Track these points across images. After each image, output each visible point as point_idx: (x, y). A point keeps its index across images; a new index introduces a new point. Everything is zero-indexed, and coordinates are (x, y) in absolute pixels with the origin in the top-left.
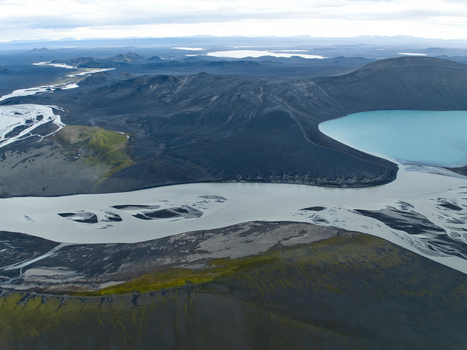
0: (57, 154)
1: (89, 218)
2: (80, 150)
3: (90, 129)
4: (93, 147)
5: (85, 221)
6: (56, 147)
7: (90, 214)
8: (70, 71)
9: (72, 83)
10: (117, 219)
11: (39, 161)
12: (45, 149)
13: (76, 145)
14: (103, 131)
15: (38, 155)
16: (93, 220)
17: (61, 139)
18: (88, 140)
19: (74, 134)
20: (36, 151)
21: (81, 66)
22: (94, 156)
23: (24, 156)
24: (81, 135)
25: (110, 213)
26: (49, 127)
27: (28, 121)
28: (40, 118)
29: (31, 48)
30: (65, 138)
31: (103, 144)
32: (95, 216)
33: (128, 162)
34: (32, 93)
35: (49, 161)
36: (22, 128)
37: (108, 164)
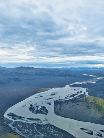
0: (84, 105)
1: (90, 132)
2: (92, 105)
3: (97, 98)
4: (97, 105)
5: (89, 133)
6: (84, 103)
7: (91, 131)
8: (94, 77)
9: (94, 81)
10: (101, 136)
11: (78, 106)
12: (81, 103)
13: (91, 103)
14: (101, 99)
15: (78, 105)
16: (92, 133)
17: (86, 100)
18: (95, 102)
19: (91, 99)
20: (78, 103)
21: (98, 76)
22: (96, 108)
23: (74, 104)
24: (93, 100)
25: (98, 133)
26: (84, 95)
27: (78, 93)
28: (81, 92)
29: (83, 70)
30: (88, 100)
31: (100, 105)
32: (93, 132)
34: (81, 84)
35: (81, 108)
36: (75, 94)
37: (101, 113)
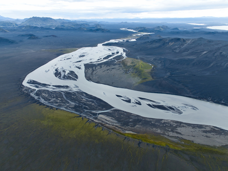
0: (121, 69)
1: (127, 100)
2: (130, 69)
3: (137, 60)
4: (136, 69)
5: (126, 101)
6: (121, 66)
7: (128, 98)
8: (134, 33)
9: (134, 39)
10: (139, 104)
11: (113, 70)
12: (117, 66)
13: (129, 67)
14: (142, 62)
15: (113, 68)
16: (129, 101)
17: (124, 63)
18: (135, 65)
19: (129, 61)
20: (113, 67)
21: (140, 31)
22: (135, 73)
23: (108, 68)
24: (132, 63)
25: (137, 100)
26: (120, 57)
27: (113, 54)
28: (118, 53)
29: (120, 22)
30: (126, 63)
31: (141, 68)
32: (130, 100)
33: (150, 79)
34: (117, 42)
35: (117, 72)
36: (110, 56)
37: (141, 78)
